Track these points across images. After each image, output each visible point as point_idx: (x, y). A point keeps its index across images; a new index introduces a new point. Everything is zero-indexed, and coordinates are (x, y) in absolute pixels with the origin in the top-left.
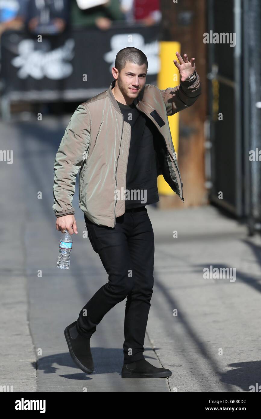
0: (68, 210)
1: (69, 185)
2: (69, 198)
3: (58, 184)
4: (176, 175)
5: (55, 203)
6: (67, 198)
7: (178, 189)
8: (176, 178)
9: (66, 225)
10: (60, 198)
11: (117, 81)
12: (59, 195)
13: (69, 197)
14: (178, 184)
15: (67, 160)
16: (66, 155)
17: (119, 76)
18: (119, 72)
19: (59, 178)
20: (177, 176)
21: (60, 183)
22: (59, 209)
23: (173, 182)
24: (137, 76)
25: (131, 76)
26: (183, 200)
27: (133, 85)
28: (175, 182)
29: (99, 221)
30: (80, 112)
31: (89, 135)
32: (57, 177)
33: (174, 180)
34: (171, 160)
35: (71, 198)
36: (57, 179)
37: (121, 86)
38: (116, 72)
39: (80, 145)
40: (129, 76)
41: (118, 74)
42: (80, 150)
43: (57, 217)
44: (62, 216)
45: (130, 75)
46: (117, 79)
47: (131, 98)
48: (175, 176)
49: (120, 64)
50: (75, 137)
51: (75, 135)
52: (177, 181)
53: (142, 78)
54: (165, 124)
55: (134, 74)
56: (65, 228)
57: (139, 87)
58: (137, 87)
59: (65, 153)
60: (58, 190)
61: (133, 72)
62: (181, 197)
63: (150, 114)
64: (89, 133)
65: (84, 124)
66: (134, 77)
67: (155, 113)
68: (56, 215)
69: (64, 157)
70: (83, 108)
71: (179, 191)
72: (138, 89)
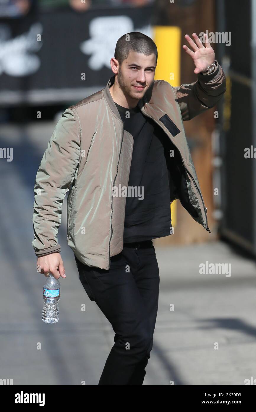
0: (52, 247)
1: (52, 214)
2: (54, 231)
3: (38, 213)
4: (197, 198)
5: (35, 238)
6: (51, 231)
7: (201, 217)
8: (197, 202)
9: (49, 267)
10: (41, 232)
11: (116, 77)
12: (39, 228)
13: (52, 229)
14: (200, 210)
15: (48, 182)
16: (49, 175)
17: (120, 70)
18: (120, 63)
19: (40, 204)
20: (199, 199)
21: (41, 213)
22: (40, 246)
23: (194, 207)
24: (143, 70)
25: (135, 69)
26: (209, 231)
27: (138, 82)
28: (197, 208)
29: (91, 261)
30: (67, 118)
31: (79, 148)
32: (37, 204)
33: (195, 205)
34: (190, 178)
35: (55, 232)
36: (37, 206)
37: (122, 83)
38: (116, 65)
39: (67, 161)
40: (133, 69)
41: (118, 67)
42: (67, 168)
43: (39, 257)
44: (44, 256)
45: (134, 68)
46: (117, 74)
47: (136, 99)
48: (196, 200)
49: (122, 54)
50: (60, 151)
51: (60, 148)
52: (199, 206)
53: (150, 73)
54: (179, 132)
55: (139, 67)
56: (49, 271)
57: (145, 84)
58: (143, 84)
59: (47, 172)
60: (38, 220)
61: (138, 65)
62: (205, 226)
63: (160, 120)
64: (80, 146)
65: (72, 134)
66: (139, 70)
67: (166, 119)
68: (37, 254)
69: (45, 178)
70: (71, 113)
71: (202, 219)
72: (145, 87)
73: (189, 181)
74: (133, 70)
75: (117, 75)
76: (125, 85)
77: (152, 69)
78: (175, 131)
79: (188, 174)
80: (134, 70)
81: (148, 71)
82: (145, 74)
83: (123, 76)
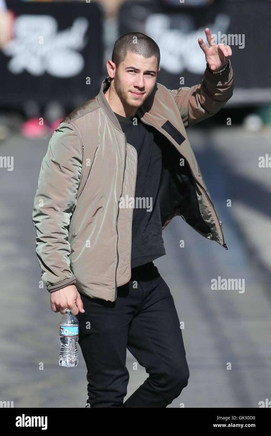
0: (67, 278)
1: (61, 242)
3: (45, 243)
4: (209, 212)
5: (43, 272)
6: (64, 261)
7: (215, 232)
8: (210, 216)
9: (66, 302)
10: (52, 263)
11: (113, 82)
12: (49, 259)
13: (65, 259)
14: (214, 224)
15: (52, 207)
16: (50, 198)
17: (117, 74)
18: (117, 66)
19: (47, 233)
20: (212, 213)
21: (50, 242)
22: (53, 279)
23: (205, 223)
24: (142, 74)
25: (133, 73)
26: (226, 247)
27: (136, 87)
28: (210, 223)
30: (64, 133)
31: (81, 165)
32: (41, 233)
33: (208, 219)
34: (201, 190)
35: (68, 262)
36: (43, 235)
37: (119, 88)
38: (113, 69)
39: (71, 181)
40: (131, 72)
41: (115, 70)
42: (71, 189)
43: (51, 292)
45: (131, 71)
46: (113, 78)
47: (133, 107)
48: (209, 214)
49: (119, 56)
50: (61, 171)
51: (61, 168)
52: (212, 221)
53: (149, 77)
54: (184, 139)
55: (137, 70)
56: (67, 306)
57: (145, 90)
58: (142, 89)
59: (49, 196)
60: (47, 251)
61: (136, 68)
62: (221, 243)
63: (163, 127)
64: (81, 163)
65: (74, 151)
66: (137, 74)
67: (168, 126)
68: (50, 289)
69: (49, 203)
70: (69, 127)
71: (217, 234)
72: (143, 94)
73: (200, 194)
74: (131, 74)
75: (114, 80)
76: (122, 91)
77: (152, 73)
78: (180, 139)
79: (197, 185)
80: (132, 74)
81: (148, 75)
82: (144, 78)
83: (119, 80)
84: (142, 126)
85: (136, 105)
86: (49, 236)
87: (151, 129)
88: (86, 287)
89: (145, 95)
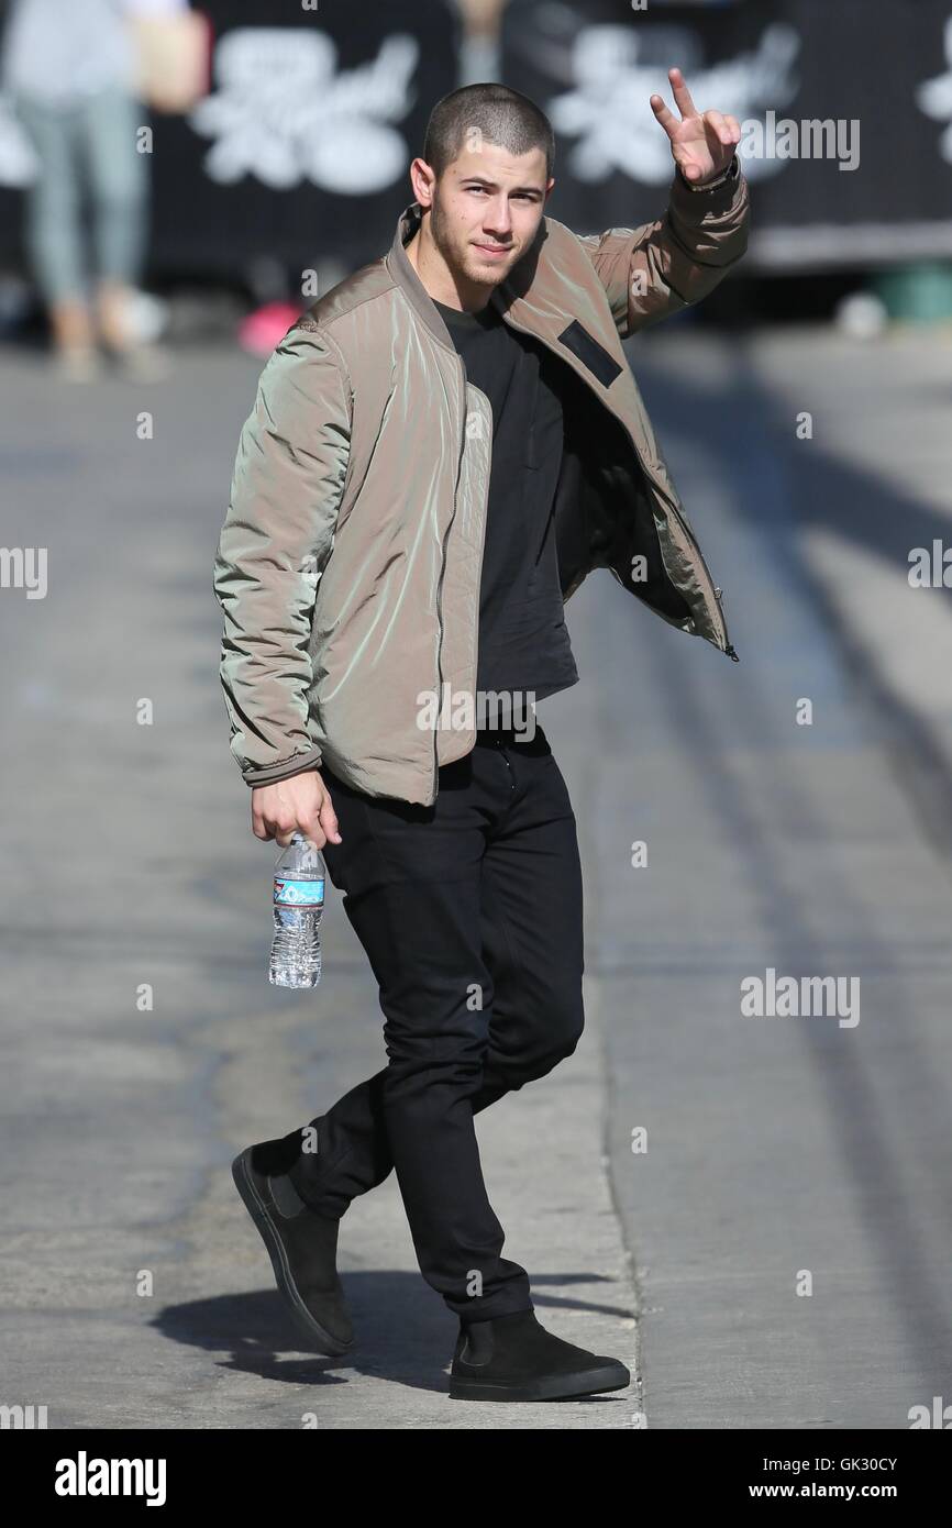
0: (299, 753)
1: (289, 654)
2: (298, 705)
3: (247, 654)
4: (689, 563)
5: (239, 731)
6: (290, 705)
7: (704, 617)
8: (691, 573)
9: (296, 812)
10: (262, 712)
11: (427, 217)
12: (255, 698)
13: (294, 701)
14: (701, 596)
15: (270, 557)
16: (264, 534)
17: (437, 194)
18: (439, 174)
19: (252, 629)
20: (696, 566)
21: (259, 653)
22: (262, 754)
23: (677, 592)
24: (504, 195)
25: (481, 193)
26: (733, 655)
27: (488, 231)
28: (689, 592)
30: (300, 360)
31: (347, 445)
32: (238, 627)
33: (683, 583)
34: (665, 506)
35: (303, 708)
36: (241, 634)
37: (443, 234)
38: (427, 181)
39: (319, 488)
40: (475, 192)
41: (432, 185)
42: (318, 508)
43: (255, 788)
44: (276, 782)
45: (477, 189)
46: (429, 208)
47: (481, 285)
48: (687, 569)
49: (442, 147)
50: (295, 460)
51: (296, 452)
52: (696, 586)
53: (525, 205)
54: (620, 370)
55: (492, 185)
56: (296, 826)
57: (511, 239)
58: (504, 237)
59: (261, 528)
60: (250, 677)
61: (490, 180)
62: (719, 643)
63: (561, 339)
64: (348, 437)
65: (328, 406)
66: (492, 197)
67: (576, 335)
68: (251, 779)
69: (256, 546)
70: (312, 341)
71: (709, 621)
72: (508, 249)
73: (663, 517)
74: (474, 196)
75: (429, 213)
76: (452, 242)
77: (530, 194)
78: (608, 371)
79: (656, 495)
80: (477, 197)
81: (521, 201)
82: (513, 209)
83: (445, 214)
84: (507, 336)
85: (488, 279)
86: (258, 636)
87: (530, 343)
88: (357, 767)
89: (512, 253)
